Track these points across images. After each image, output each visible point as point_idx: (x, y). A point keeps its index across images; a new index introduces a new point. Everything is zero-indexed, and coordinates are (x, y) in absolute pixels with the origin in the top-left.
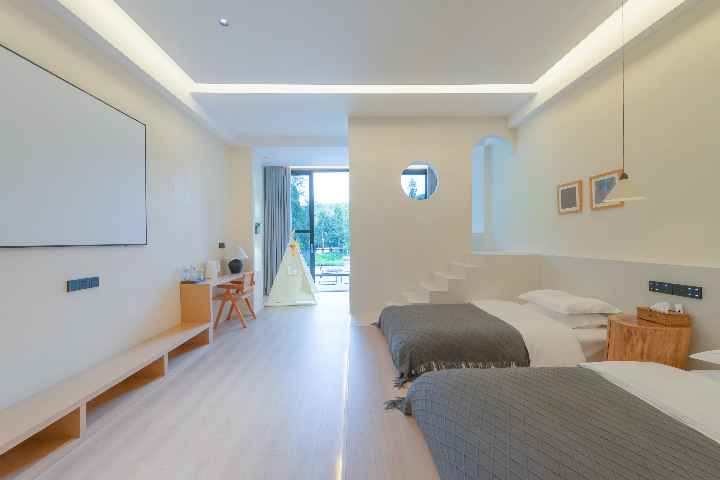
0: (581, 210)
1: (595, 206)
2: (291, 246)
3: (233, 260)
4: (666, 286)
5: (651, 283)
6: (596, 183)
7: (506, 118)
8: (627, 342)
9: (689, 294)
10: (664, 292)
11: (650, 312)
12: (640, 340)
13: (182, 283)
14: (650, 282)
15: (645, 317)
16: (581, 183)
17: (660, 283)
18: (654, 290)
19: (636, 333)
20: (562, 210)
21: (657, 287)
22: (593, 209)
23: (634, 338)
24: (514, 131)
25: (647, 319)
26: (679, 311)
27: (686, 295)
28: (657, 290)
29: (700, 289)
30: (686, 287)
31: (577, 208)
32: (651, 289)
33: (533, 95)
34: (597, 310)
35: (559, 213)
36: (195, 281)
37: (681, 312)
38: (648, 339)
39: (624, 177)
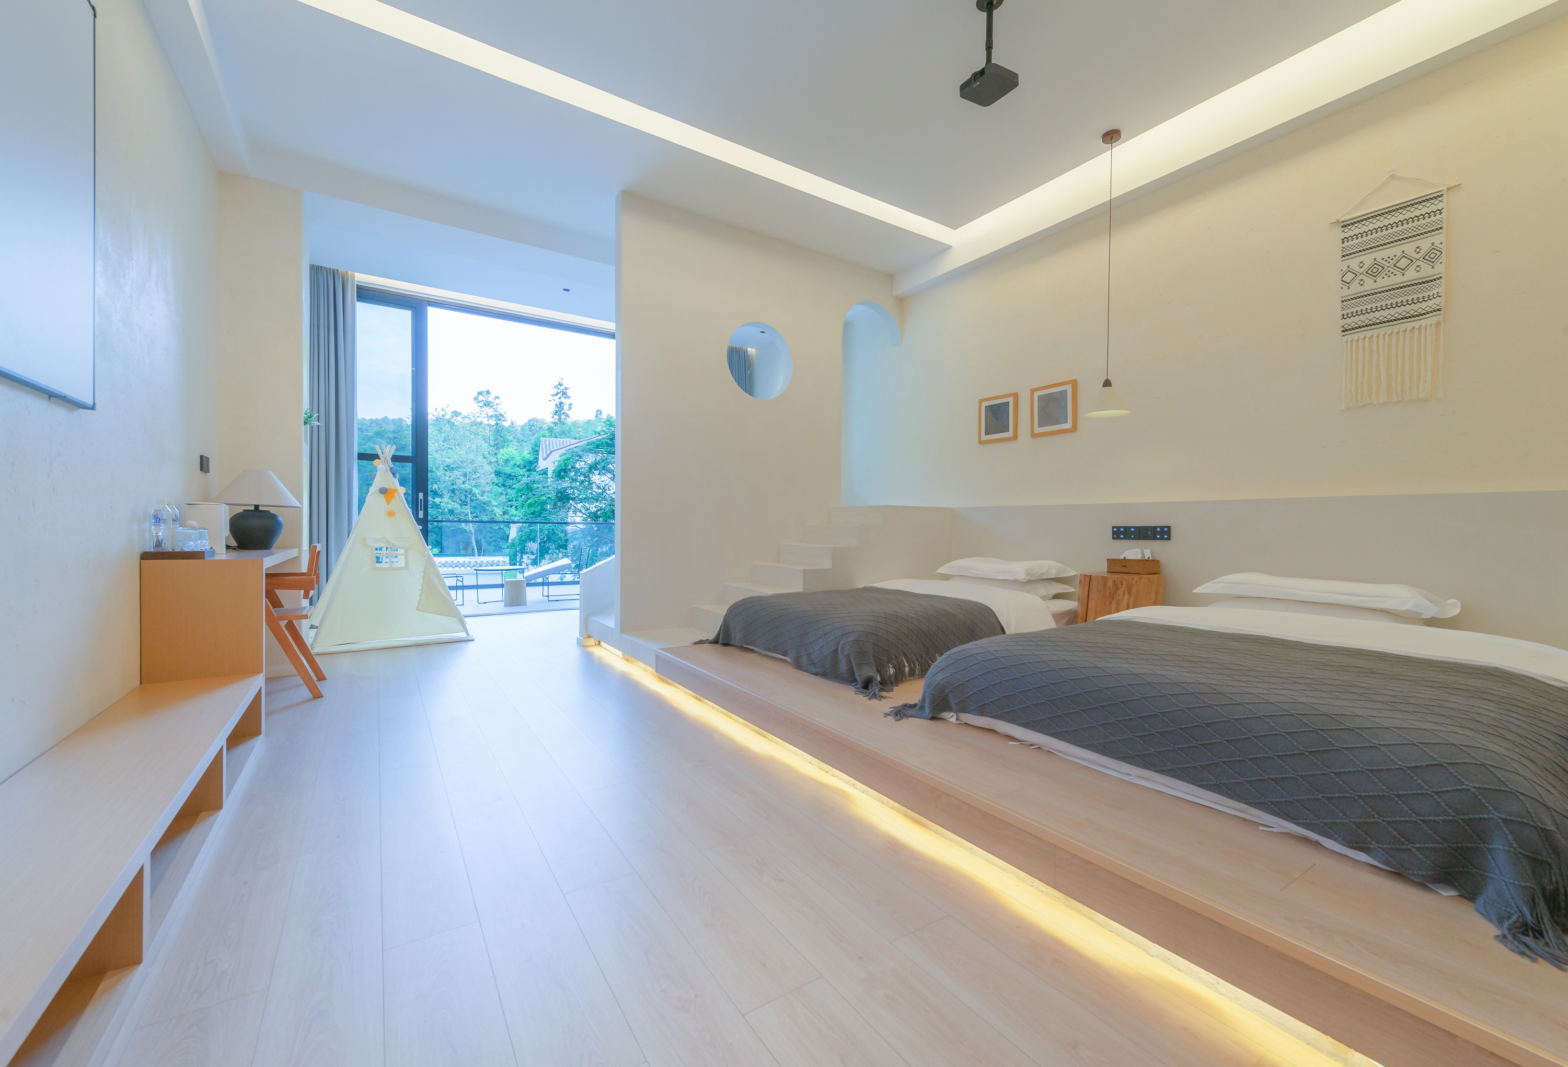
0: (1015, 437)
1: (1038, 430)
2: (383, 491)
4: (1132, 530)
5: (1115, 529)
6: (1040, 398)
7: (889, 277)
8: (1113, 598)
9: (1158, 536)
10: (1131, 539)
11: (1125, 562)
12: (1126, 594)
13: (145, 556)
14: (1113, 527)
15: (1118, 569)
16: (1016, 396)
17: (1125, 528)
18: (1118, 538)
19: (1122, 584)
20: (984, 438)
21: (1122, 533)
22: (1034, 435)
23: (1120, 592)
24: (901, 301)
25: (1121, 571)
26: (1149, 558)
27: (1155, 538)
28: (1122, 536)
29: (1169, 528)
30: (1155, 528)
31: (1010, 434)
32: (1115, 536)
33: (943, 249)
35: (981, 442)
36: (204, 552)
37: (1151, 558)
38: (1134, 590)
39: (1107, 383)
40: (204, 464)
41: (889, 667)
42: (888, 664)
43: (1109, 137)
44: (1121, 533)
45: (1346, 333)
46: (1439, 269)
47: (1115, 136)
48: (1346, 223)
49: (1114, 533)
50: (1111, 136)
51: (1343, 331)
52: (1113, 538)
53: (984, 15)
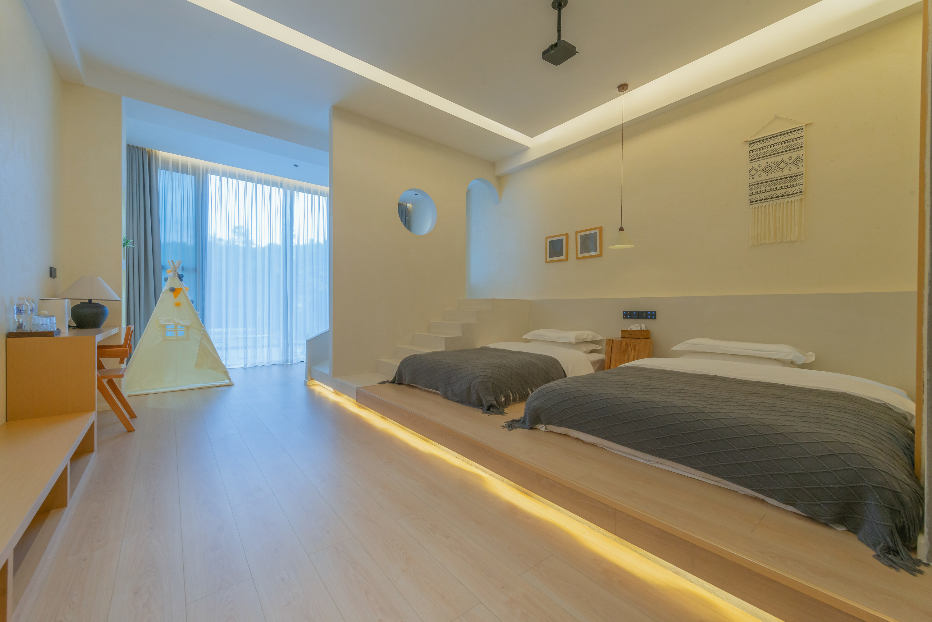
0: (567, 259)
1: (580, 255)
2: (173, 290)
3: (81, 303)
4: (634, 313)
5: (625, 313)
6: (581, 236)
7: (493, 164)
8: (625, 353)
9: (649, 317)
10: (633, 318)
11: (631, 332)
12: (633, 350)
13: (10, 335)
14: (624, 312)
15: (627, 336)
16: (567, 235)
17: (630, 312)
18: (627, 318)
19: (631, 345)
20: (549, 259)
22: (578, 258)
23: (630, 349)
24: (500, 179)
25: (629, 337)
26: (644, 329)
27: (647, 318)
28: (628, 317)
29: (655, 312)
30: (647, 312)
31: (564, 257)
33: (524, 149)
34: (590, 339)
35: (547, 262)
36: (53, 332)
37: (645, 330)
38: (637, 348)
39: (621, 229)
40: (52, 273)
41: (501, 397)
42: (501, 395)
43: (621, 88)
44: (628, 315)
45: (752, 203)
46: (801, 169)
47: (625, 87)
48: (751, 142)
49: (624, 315)
50: (623, 87)
51: (750, 202)
52: (624, 318)
53: (556, 11)
